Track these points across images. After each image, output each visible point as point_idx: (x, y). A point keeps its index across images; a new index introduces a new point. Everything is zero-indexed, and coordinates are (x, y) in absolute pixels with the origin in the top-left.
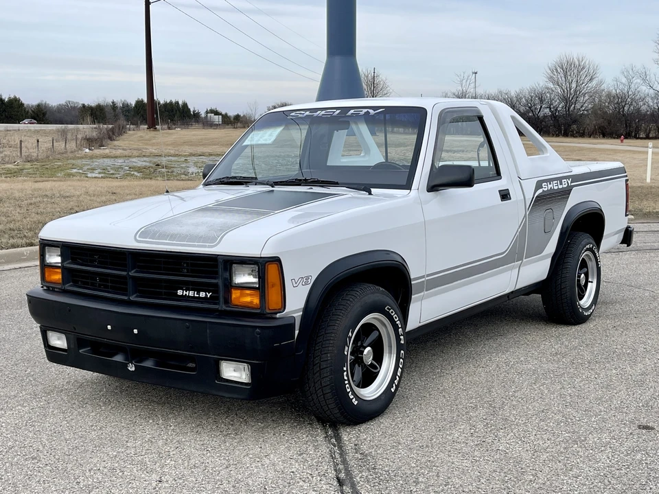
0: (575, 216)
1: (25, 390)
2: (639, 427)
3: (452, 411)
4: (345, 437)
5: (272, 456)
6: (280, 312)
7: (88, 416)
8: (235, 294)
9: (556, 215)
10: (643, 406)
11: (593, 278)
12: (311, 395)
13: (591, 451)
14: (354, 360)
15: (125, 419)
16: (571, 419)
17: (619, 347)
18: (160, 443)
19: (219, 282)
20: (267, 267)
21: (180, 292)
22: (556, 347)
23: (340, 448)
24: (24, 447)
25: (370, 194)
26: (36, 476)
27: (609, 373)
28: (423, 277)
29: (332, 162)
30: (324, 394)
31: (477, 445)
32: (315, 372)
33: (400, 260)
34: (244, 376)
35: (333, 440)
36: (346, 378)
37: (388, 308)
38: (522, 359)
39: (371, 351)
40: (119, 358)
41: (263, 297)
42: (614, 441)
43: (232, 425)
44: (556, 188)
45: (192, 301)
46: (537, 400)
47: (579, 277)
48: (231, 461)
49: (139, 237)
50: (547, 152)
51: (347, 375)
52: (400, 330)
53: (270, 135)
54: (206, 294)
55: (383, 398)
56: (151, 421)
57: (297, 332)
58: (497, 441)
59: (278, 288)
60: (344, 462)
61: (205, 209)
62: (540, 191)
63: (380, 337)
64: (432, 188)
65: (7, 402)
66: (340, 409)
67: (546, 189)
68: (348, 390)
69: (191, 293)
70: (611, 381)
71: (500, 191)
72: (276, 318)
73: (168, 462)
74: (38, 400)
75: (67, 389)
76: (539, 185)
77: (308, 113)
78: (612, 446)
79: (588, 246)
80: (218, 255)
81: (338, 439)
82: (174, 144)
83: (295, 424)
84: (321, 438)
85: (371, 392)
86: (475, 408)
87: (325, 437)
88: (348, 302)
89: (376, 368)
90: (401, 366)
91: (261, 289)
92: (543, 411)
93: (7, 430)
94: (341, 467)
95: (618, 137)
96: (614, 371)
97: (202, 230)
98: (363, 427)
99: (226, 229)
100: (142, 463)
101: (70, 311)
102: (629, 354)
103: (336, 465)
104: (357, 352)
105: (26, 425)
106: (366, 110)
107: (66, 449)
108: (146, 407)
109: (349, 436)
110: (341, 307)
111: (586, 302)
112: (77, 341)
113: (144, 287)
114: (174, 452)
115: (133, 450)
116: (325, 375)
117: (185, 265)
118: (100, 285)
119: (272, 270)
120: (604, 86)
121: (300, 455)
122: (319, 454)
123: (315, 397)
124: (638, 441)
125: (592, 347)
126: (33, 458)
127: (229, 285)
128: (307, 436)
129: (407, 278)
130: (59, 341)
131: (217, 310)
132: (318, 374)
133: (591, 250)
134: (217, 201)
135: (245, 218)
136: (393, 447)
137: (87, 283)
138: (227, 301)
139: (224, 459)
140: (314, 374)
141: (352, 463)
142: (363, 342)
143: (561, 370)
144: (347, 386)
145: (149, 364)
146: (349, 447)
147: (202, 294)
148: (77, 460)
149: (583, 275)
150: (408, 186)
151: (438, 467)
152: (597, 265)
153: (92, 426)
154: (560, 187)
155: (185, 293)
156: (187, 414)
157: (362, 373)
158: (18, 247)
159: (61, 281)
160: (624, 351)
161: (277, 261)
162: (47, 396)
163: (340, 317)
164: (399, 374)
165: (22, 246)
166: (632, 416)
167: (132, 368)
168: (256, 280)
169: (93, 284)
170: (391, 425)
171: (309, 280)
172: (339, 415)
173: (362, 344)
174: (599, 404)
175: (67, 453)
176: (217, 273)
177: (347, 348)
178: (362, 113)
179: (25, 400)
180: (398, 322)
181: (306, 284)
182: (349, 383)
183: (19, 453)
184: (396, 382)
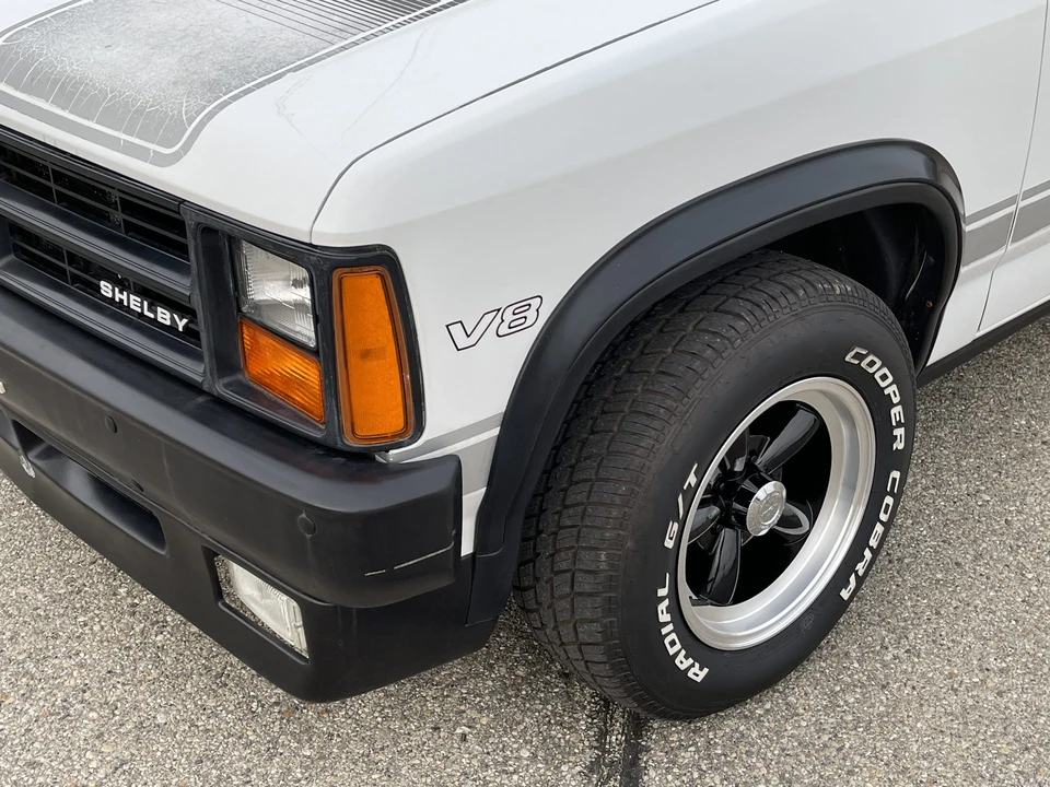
6: (402, 444)
20: (338, 286)
21: (106, 289)
28: (1012, 201)
32: (558, 592)
34: (287, 625)
36: (664, 617)
37: (856, 354)
39: (782, 493)
41: (330, 391)
51: (674, 604)
52: (896, 411)
54: (173, 320)
55: (807, 626)
59: (387, 361)
63: (820, 434)
68: (674, 650)
69: (134, 303)
80: (182, 203)
83: (521, 672)
87: (591, 768)
88: (697, 364)
89: (798, 524)
90: (884, 518)
91: (324, 361)
116: (588, 614)
127: (233, 310)
132: (566, 603)
140: (554, 598)
142: (754, 454)
155: (118, 294)
161: (382, 262)
163: (656, 424)
167: (28, 467)
171: (531, 314)
177: (674, 528)
180: (890, 390)
181: (517, 328)
182: (680, 624)
184: (860, 568)
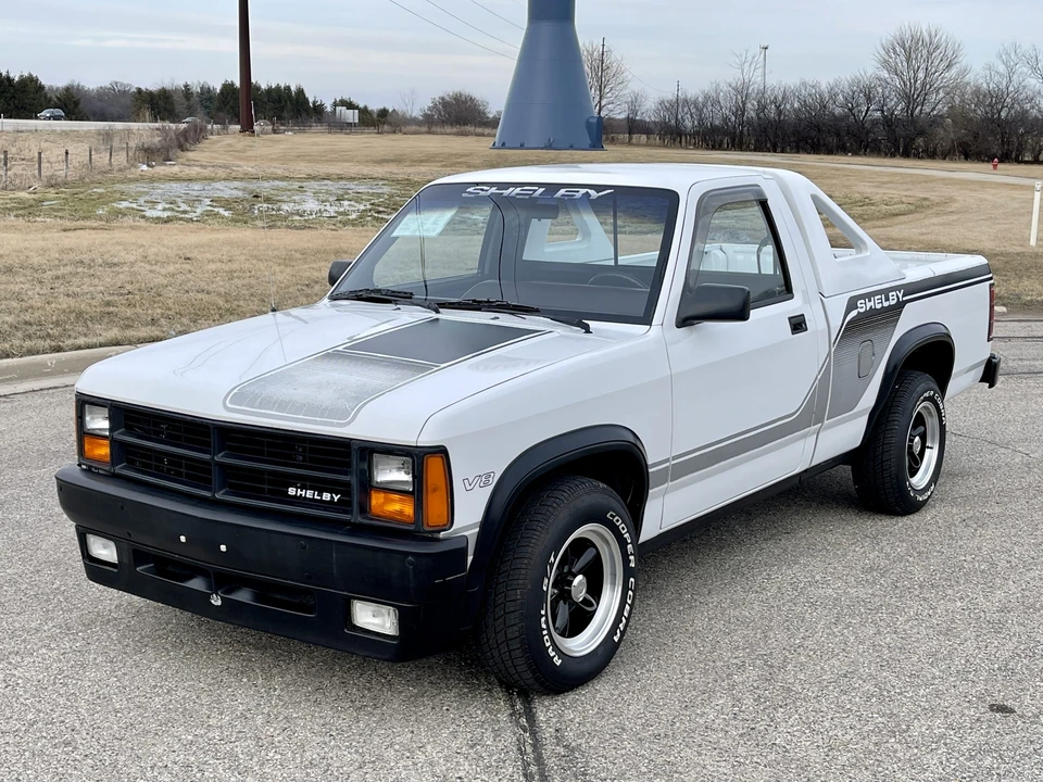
0: (908, 348)
1: (52, 619)
2: (992, 707)
3: (705, 673)
4: (541, 717)
5: (429, 747)
6: (445, 530)
7: (150, 668)
8: (377, 500)
9: (877, 350)
10: (999, 669)
11: (933, 442)
12: (491, 650)
13: (916, 751)
14: (558, 596)
15: (206, 675)
16: (889, 692)
17: (969, 558)
18: (259, 720)
19: (352, 479)
20: (427, 461)
21: (292, 491)
22: (871, 556)
23: (534, 734)
24: (53, 723)
25: (587, 330)
26: (71, 775)
27: (950, 606)
28: (667, 460)
29: (530, 254)
30: (510, 651)
31: (741, 735)
32: (497, 616)
33: (632, 439)
34: (388, 625)
35: (523, 721)
36: (544, 626)
37: (611, 515)
38: (818, 578)
39: (585, 581)
40: (197, 584)
41: (419, 506)
42: (952, 733)
43: (369, 689)
44: (878, 307)
45: (310, 507)
46: (838, 655)
47: (912, 441)
48: (367, 756)
49: (231, 402)
50: (866, 249)
51: (547, 622)
52: (630, 546)
53: (435, 223)
54: (332, 497)
55: (600, 652)
56: (245, 680)
57: (470, 558)
58: (773, 728)
59: (443, 493)
60: (539, 760)
61: (332, 355)
62: (854, 313)
63: (598, 558)
64: (684, 321)
65: (24, 641)
66: (533, 673)
67: (862, 310)
68: (548, 644)
69: (309, 494)
70: (953, 622)
71: (790, 319)
72: (438, 540)
73: (271, 755)
74: (71, 637)
75: (116, 619)
76: (852, 304)
77: (494, 190)
78: (948, 741)
79: (926, 395)
80: (352, 439)
81: (531, 718)
82: (283, 159)
83: (466, 690)
84: (503, 717)
85: (583, 644)
86: (741, 667)
87: (511, 715)
88: (550, 509)
89: (592, 605)
90: (629, 602)
91: (417, 493)
92: (845, 676)
93: (25, 692)
94: (533, 769)
95: (990, 159)
96: (959, 604)
97: (326, 397)
98: (570, 697)
99: (364, 397)
100: (233, 756)
101: (122, 509)
102: (983, 571)
103: (526, 765)
104: (563, 582)
105: (55, 683)
106: (584, 191)
107: (115, 727)
108: (238, 653)
109: (548, 712)
110: (539, 517)
111: (920, 480)
112: (134, 554)
113: (236, 480)
114: (280, 738)
115: (217, 733)
116: (512, 622)
117: (301, 450)
118: (169, 470)
119: (434, 466)
120: (969, 78)
121: (472, 747)
122: (501, 746)
123: (496, 653)
124: (988, 733)
125: (927, 558)
126: (67, 744)
127: (368, 485)
128: (483, 713)
129: (640, 464)
130: (105, 550)
131: (347, 523)
132: (501, 620)
133: (931, 399)
134: (351, 339)
135: (394, 376)
136: (614, 735)
137: (149, 466)
138: (364, 508)
139: (357, 752)
140: (495, 620)
141: (551, 762)
142: (571, 565)
143: (877, 599)
144: (546, 637)
145: (243, 596)
146: (547, 733)
147: (326, 496)
148: (132, 749)
149: (917, 439)
150: (646, 319)
151: (681, 773)
152: (941, 421)
153: (155, 687)
154: (886, 304)
155: (299, 492)
156: (302, 666)
157: (570, 614)
158: (38, 353)
159: (108, 459)
160: (977, 564)
161: (441, 452)
162: (85, 631)
163: (538, 533)
164: (626, 614)
165: (44, 352)
166: (981, 687)
167: (216, 601)
168: (408, 478)
169: (157, 468)
170: (612, 695)
172: (532, 681)
173: (570, 569)
174: (931, 664)
175: (117, 735)
176: (349, 465)
177: (546, 581)
178: (578, 195)
179: (52, 638)
180: (627, 536)
181: (486, 485)
182: (550, 634)
183: (44, 734)
184: (621, 625)
